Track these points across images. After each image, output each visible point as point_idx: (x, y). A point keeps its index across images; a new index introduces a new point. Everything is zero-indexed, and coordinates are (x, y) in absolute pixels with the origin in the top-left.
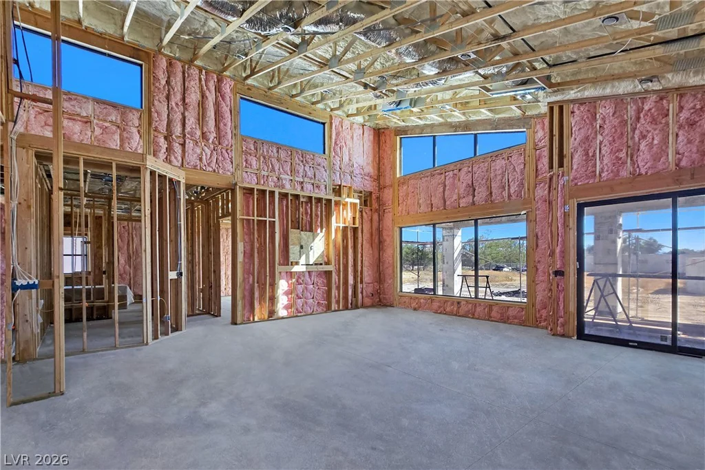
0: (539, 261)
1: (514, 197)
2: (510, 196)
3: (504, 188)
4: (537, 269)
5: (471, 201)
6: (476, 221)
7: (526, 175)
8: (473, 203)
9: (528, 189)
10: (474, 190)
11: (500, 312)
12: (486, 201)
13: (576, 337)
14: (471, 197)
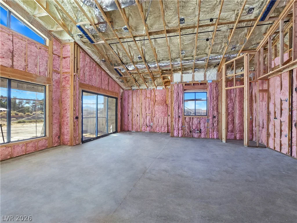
0: (54, 113)
1: (42, 74)
2: (40, 72)
3: (36, 66)
4: (53, 117)
5: (11, 64)
6: (10, 80)
7: (48, 64)
8: (12, 66)
9: (49, 73)
10: (13, 56)
11: (34, 146)
12: (24, 70)
13: (81, 143)
14: (10, 61)
